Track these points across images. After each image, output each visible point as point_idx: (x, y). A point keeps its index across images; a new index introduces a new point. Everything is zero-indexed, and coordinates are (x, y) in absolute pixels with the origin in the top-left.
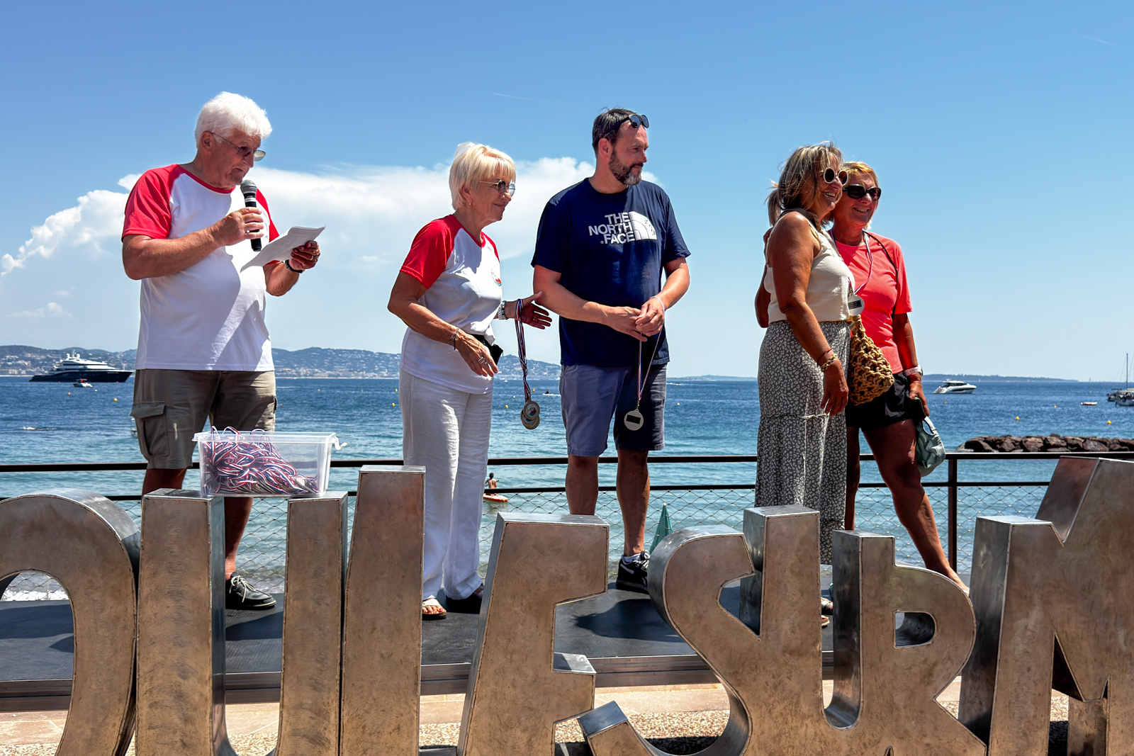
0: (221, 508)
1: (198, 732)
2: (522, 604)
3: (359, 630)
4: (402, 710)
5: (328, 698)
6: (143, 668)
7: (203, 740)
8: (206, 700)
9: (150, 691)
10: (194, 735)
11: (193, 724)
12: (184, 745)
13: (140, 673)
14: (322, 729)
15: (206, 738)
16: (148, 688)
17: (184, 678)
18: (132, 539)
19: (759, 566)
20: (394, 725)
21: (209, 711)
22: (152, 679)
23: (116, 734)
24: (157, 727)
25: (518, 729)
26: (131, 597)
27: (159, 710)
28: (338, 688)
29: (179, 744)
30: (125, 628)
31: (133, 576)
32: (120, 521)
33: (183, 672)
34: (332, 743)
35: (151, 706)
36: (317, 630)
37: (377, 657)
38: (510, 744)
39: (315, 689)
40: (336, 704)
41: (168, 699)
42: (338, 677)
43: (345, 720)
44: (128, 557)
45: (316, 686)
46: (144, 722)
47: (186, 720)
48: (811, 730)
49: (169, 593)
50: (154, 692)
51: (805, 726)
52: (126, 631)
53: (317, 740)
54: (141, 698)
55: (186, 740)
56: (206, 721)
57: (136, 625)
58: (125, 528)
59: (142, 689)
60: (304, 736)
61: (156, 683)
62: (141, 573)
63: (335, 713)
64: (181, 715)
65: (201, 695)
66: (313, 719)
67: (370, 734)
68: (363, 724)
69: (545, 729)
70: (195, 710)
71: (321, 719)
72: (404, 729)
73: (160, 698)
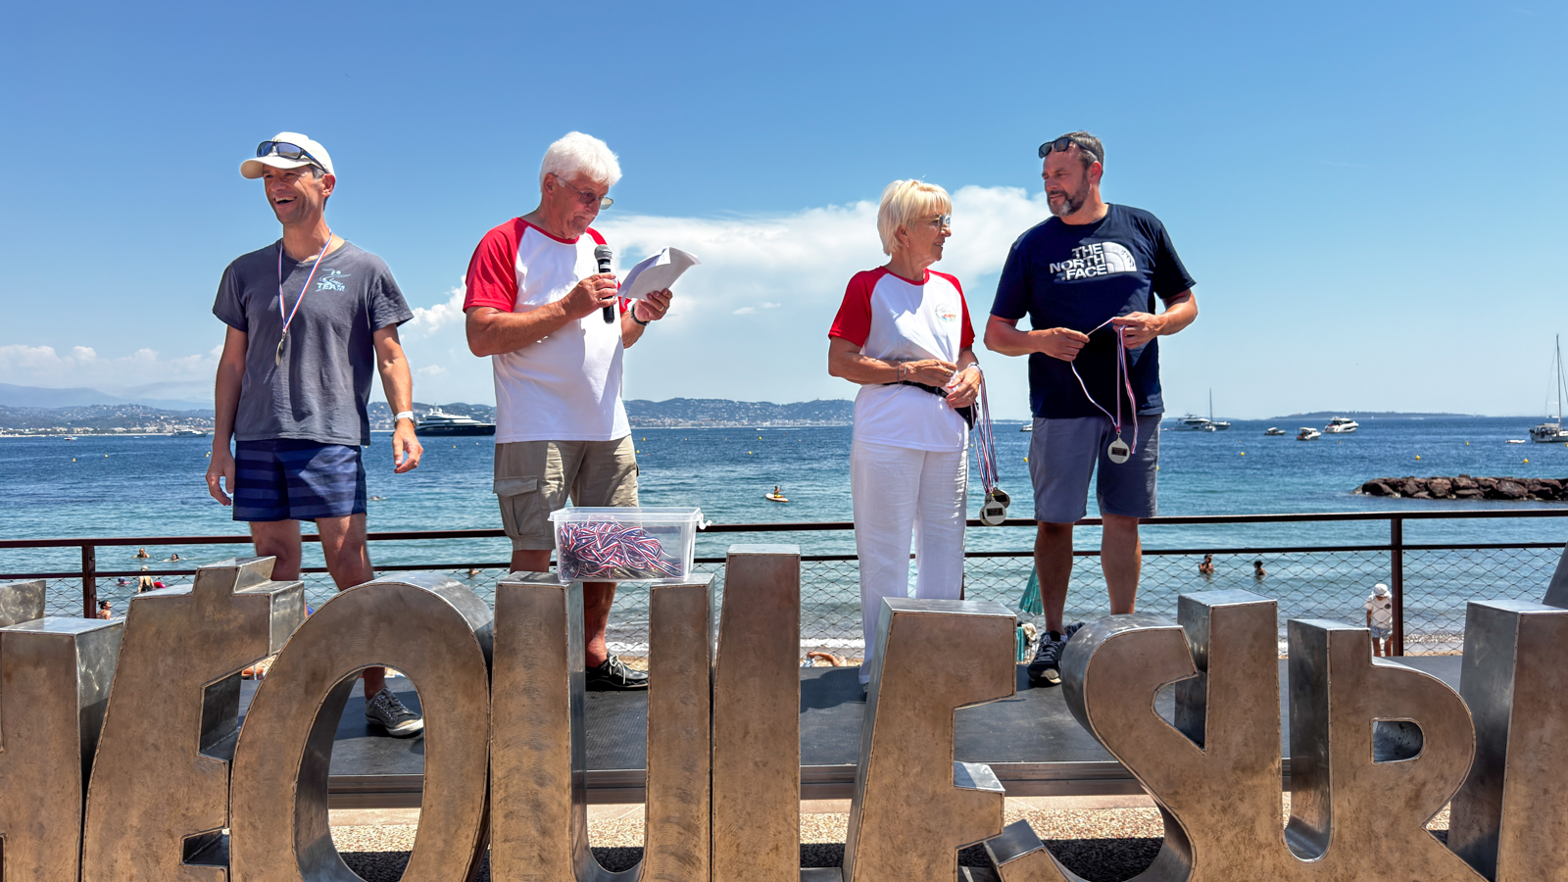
0: (579, 596)
1: (556, 846)
2: (915, 709)
3: (730, 735)
4: (780, 829)
5: (698, 811)
6: (498, 773)
7: (562, 855)
8: (565, 810)
9: (505, 799)
10: (552, 849)
11: (551, 836)
12: (542, 860)
13: (494, 780)
14: (691, 846)
15: (565, 853)
16: (504, 796)
17: (542, 785)
18: (486, 629)
19: (1202, 664)
20: (771, 845)
21: (568, 822)
22: (507, 786)
23: (469, 847)
24: (512, 840)
25: (915, 854)
26: (484, 695)
27: (514, 821)
28: (708, 800)
29: (536, 860)
30: (478, 728)
31: (486, 671)
32: (472, 609)
33: (540, 778)
34: (703, 863)
35: (506, 816)
36: (684, 733)
37: (751, 764)
38: (904, 870)
39: (683, 800)
40: (706, 818)
41: (523, 808)
42: (707, 787)
43: (717, 836)
44: (480, 650)
45: (685, 797)
46: (499, 834)
47: (544, 832)
48: (1269, 863)
49: (524, 689)
50: (510, 800)
51: (1261, 857)
52: (479, 733)
53: (687, 859)
54: (495, 807)
55: (545, 855)
56: (564, 833)
57: (489, 725)
58: (478, 616)
59: (495, 797)
60: (672, 854)
61: (512, 790)
62: (494, 668)
63: (706, 828)
64: (538, 826)
65: (560, 804)
66: (681, 834)
67: (745, 854)
68: (738, 842)
69: (946, 855)
70: (553, 821)
71: (690, 835)
72: (783, 849)
73: (515, 808)
